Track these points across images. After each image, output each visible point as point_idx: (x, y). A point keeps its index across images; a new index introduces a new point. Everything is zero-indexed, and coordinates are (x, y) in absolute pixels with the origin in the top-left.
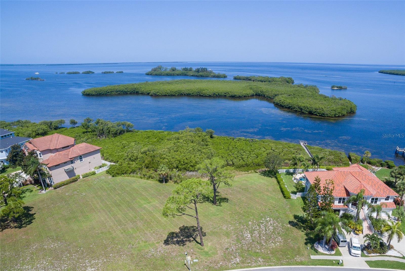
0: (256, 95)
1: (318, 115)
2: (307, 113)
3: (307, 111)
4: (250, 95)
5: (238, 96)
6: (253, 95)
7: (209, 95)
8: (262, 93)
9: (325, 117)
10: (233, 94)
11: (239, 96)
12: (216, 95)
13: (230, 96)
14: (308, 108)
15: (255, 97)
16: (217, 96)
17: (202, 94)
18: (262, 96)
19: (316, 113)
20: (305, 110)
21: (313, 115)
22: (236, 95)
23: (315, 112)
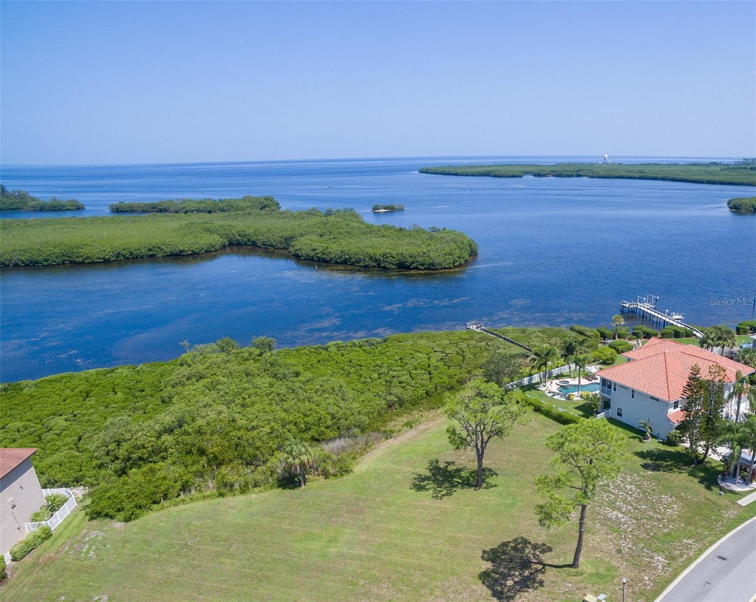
0: (231, 244)
1: (422, 268)
2: (394, 267)
3: (392, 264)
4: (217, 247)
5: (189, 252)
6: (224, 246)
7: (104, 259)
8: (245, 239)
9: (437, 269)
10: (176, 250)
11: (193, 251)
12: (124, 256)
13: (168, 256)
14: (393, 257)
15: (228, 250)
16: (128, 258)
17: (81, 260)
18: (246, 245)
19: (415, 265)
20: (387, 261)
21: (410, 269)
22: (183, 251)
23: (413, 263)
